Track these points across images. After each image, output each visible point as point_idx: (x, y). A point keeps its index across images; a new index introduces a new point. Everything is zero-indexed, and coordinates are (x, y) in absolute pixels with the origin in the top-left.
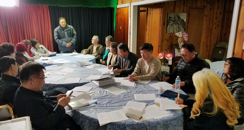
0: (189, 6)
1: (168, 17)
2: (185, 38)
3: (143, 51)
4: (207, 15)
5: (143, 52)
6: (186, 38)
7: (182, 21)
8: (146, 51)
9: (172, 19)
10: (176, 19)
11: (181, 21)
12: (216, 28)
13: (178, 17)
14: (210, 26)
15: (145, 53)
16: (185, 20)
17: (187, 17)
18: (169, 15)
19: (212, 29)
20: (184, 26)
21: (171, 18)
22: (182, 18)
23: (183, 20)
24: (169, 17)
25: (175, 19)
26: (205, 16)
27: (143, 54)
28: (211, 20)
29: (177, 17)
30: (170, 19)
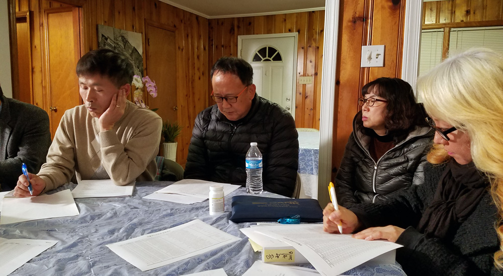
0: (145, 19)
1: (100, 36)
2: (152, 89)
3: (90, 81)
4: (181, 48)
5: (94, 84)
6: (154, 89)
7: (133, 51)
8: (106, 80)
9: (109, 40)
10: (120, 43)
11: (131, 51)
12: (200, 79)
13: (123, 41)
14: (190, 71)
15: (103, 89)
16: (140, 51)
17: (143, 44)
18: (101, 32)
19: (193, 81)
20: (140, 64)
21: (106, 39)
22: (133, 45)
23: (135, 50)
24: (103, 36)
25: (118, 44)
26: (179, 48)
27: (92, 91)
28: (190, 61)
29: (120, 38)
30: (105, 42)
